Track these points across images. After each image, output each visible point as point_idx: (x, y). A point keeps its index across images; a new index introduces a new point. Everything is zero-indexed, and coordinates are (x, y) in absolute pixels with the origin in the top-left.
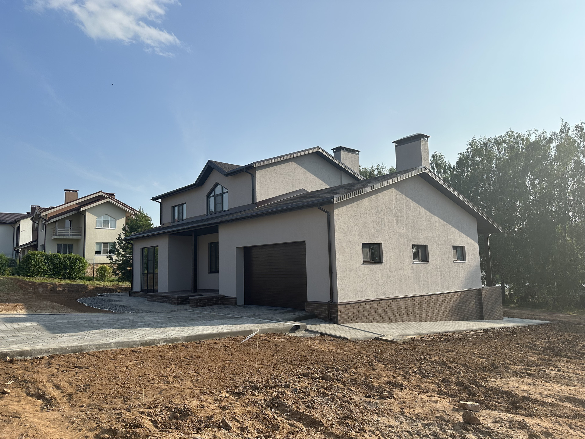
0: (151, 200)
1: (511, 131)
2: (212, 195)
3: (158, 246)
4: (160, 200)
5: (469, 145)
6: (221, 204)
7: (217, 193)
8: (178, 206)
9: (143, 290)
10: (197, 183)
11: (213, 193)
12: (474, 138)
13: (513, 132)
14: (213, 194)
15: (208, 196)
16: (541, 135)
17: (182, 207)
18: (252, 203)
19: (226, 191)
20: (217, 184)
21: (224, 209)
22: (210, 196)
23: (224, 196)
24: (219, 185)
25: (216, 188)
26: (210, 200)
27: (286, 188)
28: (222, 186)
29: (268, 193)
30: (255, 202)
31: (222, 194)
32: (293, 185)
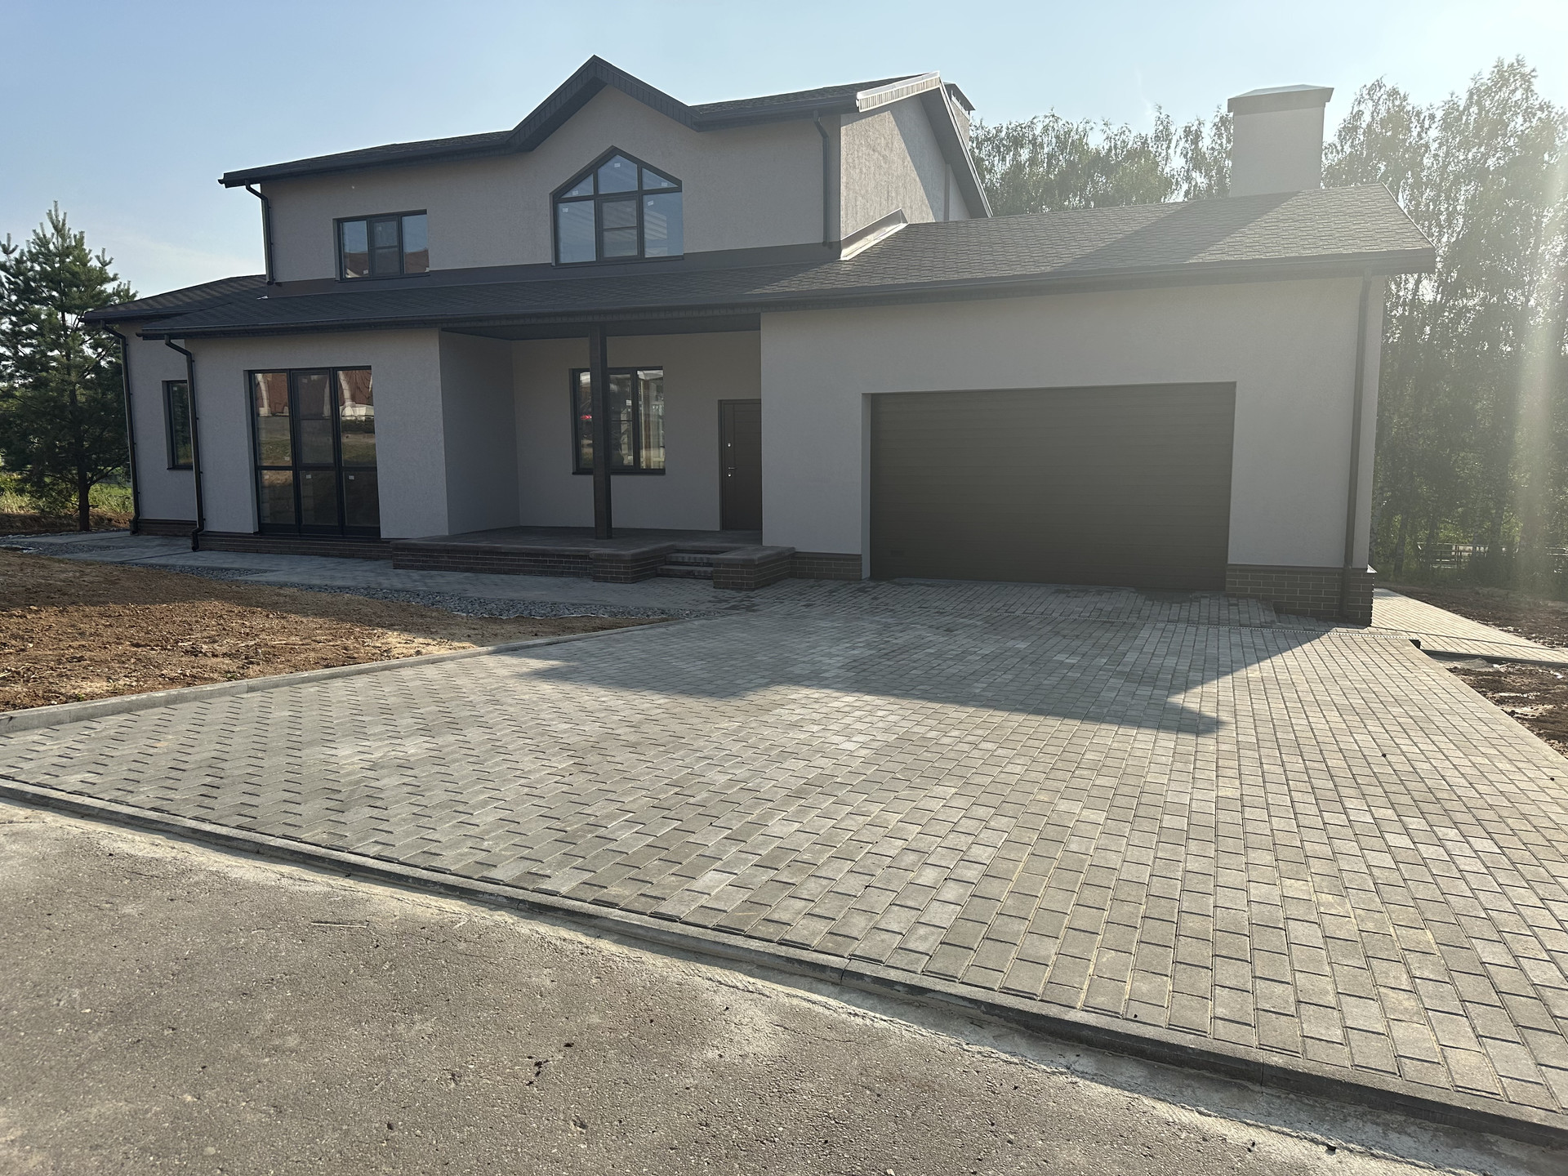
0: (220, 181)
4: (258, 187)
6: (635, 232)
7: (607, 189)
8: (371, 220)
9: (263, 529)
14: (586, 188)
15: (559, 197)
17: (395, 224)
18: (824, 243)
19: (665, 184)
20: (613, 152)
21: (650, 253)
22: (568, 195)
23: (650, 202)
24: (618, 157)
25: (603, 171)
26: (564, 209)
27: (879, 199)
28: (642, 165)
29: (857, 213)
30: (834, 239)
31: (638, 196)
32: (888, 192)
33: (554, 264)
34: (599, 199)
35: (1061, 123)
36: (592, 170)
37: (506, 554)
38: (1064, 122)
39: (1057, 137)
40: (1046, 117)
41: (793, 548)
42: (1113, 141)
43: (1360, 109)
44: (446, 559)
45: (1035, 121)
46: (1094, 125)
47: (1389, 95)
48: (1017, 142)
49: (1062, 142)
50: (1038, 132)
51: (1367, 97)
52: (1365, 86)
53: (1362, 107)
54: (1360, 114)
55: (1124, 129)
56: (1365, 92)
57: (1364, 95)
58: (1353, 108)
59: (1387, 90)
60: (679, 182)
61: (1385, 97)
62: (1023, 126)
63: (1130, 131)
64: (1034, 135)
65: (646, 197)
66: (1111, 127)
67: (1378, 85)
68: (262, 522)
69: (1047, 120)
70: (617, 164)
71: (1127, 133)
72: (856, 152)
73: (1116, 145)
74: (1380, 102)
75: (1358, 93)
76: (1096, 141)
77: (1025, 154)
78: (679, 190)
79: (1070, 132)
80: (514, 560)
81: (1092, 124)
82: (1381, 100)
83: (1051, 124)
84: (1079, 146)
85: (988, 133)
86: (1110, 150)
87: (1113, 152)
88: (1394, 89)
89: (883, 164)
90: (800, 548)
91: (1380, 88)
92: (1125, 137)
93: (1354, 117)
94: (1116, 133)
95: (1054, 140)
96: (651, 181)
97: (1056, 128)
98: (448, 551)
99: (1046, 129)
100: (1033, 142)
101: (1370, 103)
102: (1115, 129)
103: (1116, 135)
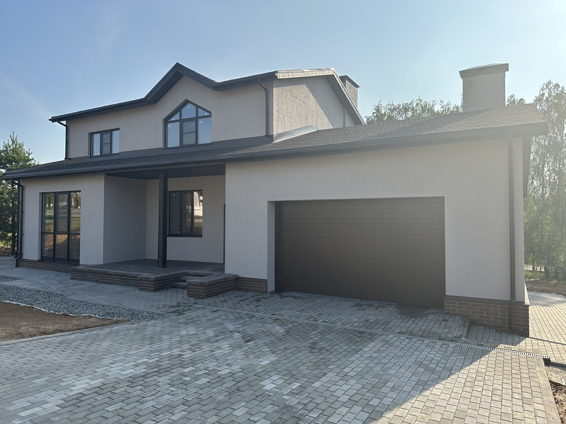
0: (50, 120)
1: (420, 99)
2: (173, 119)
3: (80, 191)
4: (64, 122)
5: (375, 109)
6: (194, 135)
7: (184, 117)
8: (102, 133)
9: (43, 259)
10: (149, 99)
11: (178, 114)
12: (380, 103)
13: (421, 101)
14: (177, 117)
15: (167, 121)
16: (446, 107)
17: (109, 134)
18: (266, 136)
19: (206, 114)
20: (186, 102)
21: (200, 142)
22: (170, 120)
23: (200, 122)
24: (189, 104)
25: (184, 110)
26: (169, 126)
27: (300, 119)
28: (197, 107)
29: (285, 124)
30: (270, 134)
31: (196, 119)
32: (306, 117)
33: (164, 148)
34: (181, 121)
35: (423, 102)
36: (179, 109)
37: (111, 275)
38: (424, 101)
39: (422, 107)
40: (417, 100)
41: (238, 275)
42: (444, 108)
43: (543, 92)
44: (89, 276)
45: (413, 102)
46: (437, 103)
47: (555, 86)
48: (406, 110)
49: (424, 109)
50: (414, 105)
51: (546, 87)
52: (544, 83)
53: (544, 92)
54: (543, 95)
55: (449, 103)
56: (545, 86)
57: (544, 87)
58: (540, 92)
59: (554, 84)
60: (210, 112)
61: (553, 87)
62: (408, 104)
63: (451, 104)
64: (413, 107)
65: (199, 120)
66: (443, 103)
67: (550, 83)
68: (42, 256)
69: (417, 101)
70: (189, 106)
71: (450, 105)
72: (284, 98)
73: (445, 109)
74: (552, 89)
75: (542, 86)
76: (437, 108)
77: (410, 114)
78: (210, 116)
79: (427, 104)
80: (114, 278)
81: (436, 102)
82: (552, 88)
83: (419, 102)
84: (431, 110)
85: (395, 106)
86: (443, 111)
87: (445, 112)
88: (557, 84)
89: (302, 104)
90: (241, 275)
91: (551, 84)
92: (449, 106)
93: (541, 96)
94: (445, 105)
95: (420, 108)
96: (201, 113)
97: (421, 104)
98: (91, 272)
99: (417, 105)
100: (413, 109)
101: (547, 90)
102: (445, 103)
103: (445, 106)
